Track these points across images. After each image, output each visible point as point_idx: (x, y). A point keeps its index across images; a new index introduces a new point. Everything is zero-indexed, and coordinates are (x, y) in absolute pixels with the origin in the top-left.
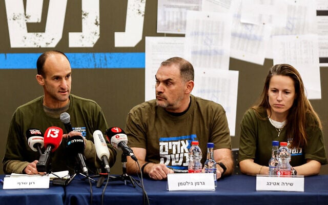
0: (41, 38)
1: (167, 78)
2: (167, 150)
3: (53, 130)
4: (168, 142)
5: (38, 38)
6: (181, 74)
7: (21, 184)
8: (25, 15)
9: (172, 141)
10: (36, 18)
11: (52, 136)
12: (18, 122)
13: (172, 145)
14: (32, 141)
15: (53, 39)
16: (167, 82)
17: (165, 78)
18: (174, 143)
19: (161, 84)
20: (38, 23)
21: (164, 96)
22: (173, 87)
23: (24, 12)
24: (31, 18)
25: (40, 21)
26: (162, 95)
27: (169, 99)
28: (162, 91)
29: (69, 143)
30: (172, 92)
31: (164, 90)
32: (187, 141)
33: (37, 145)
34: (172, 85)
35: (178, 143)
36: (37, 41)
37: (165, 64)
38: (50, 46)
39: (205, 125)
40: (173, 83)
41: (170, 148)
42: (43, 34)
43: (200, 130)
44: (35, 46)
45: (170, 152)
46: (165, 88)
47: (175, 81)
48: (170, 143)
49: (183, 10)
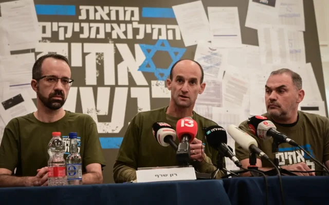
0: (108, 126)
1: (281, 84)
2: (283, 160)
3: (187, 120)
4: (284, 152)
5: (105, 127)
6: (293, 82)
7: (160, 176)
8: (96, 109)
9: (287, 151)
10: (104, 111)
11: (187, 125)
12: (138, 125)
13: (288, 156)
14: (163, 132)
15: (117, 127)
16: (281, 90)
17: (277, 85)
18: (290, 153)
19: (274, 92)
20: (105, 116)
21: (278, 104)
22: (286, 94)
23: (94, 107)
24: (100, 112)
25: (107, 114)
26: (275, 102)
27: (283, 107)
28: (276, 98)
29: (209, 132)
30: (286, 99)
31: (277, 97)
32: (302, 151)
33: (168, 138)
34: (285, 93)
35: (294, 153)
36: (105, 128)
37: (274, 73)
38: (115, 132)
39: (319, 136)
40: (286, 90)
41: (286, 158)
42: (110, 124)
43: (314, 141)
44: (104, 132)
45: (287, 162)
46: (278, 95)
47: (288, 87)
48: (286, 153)
49: (210, 107)
